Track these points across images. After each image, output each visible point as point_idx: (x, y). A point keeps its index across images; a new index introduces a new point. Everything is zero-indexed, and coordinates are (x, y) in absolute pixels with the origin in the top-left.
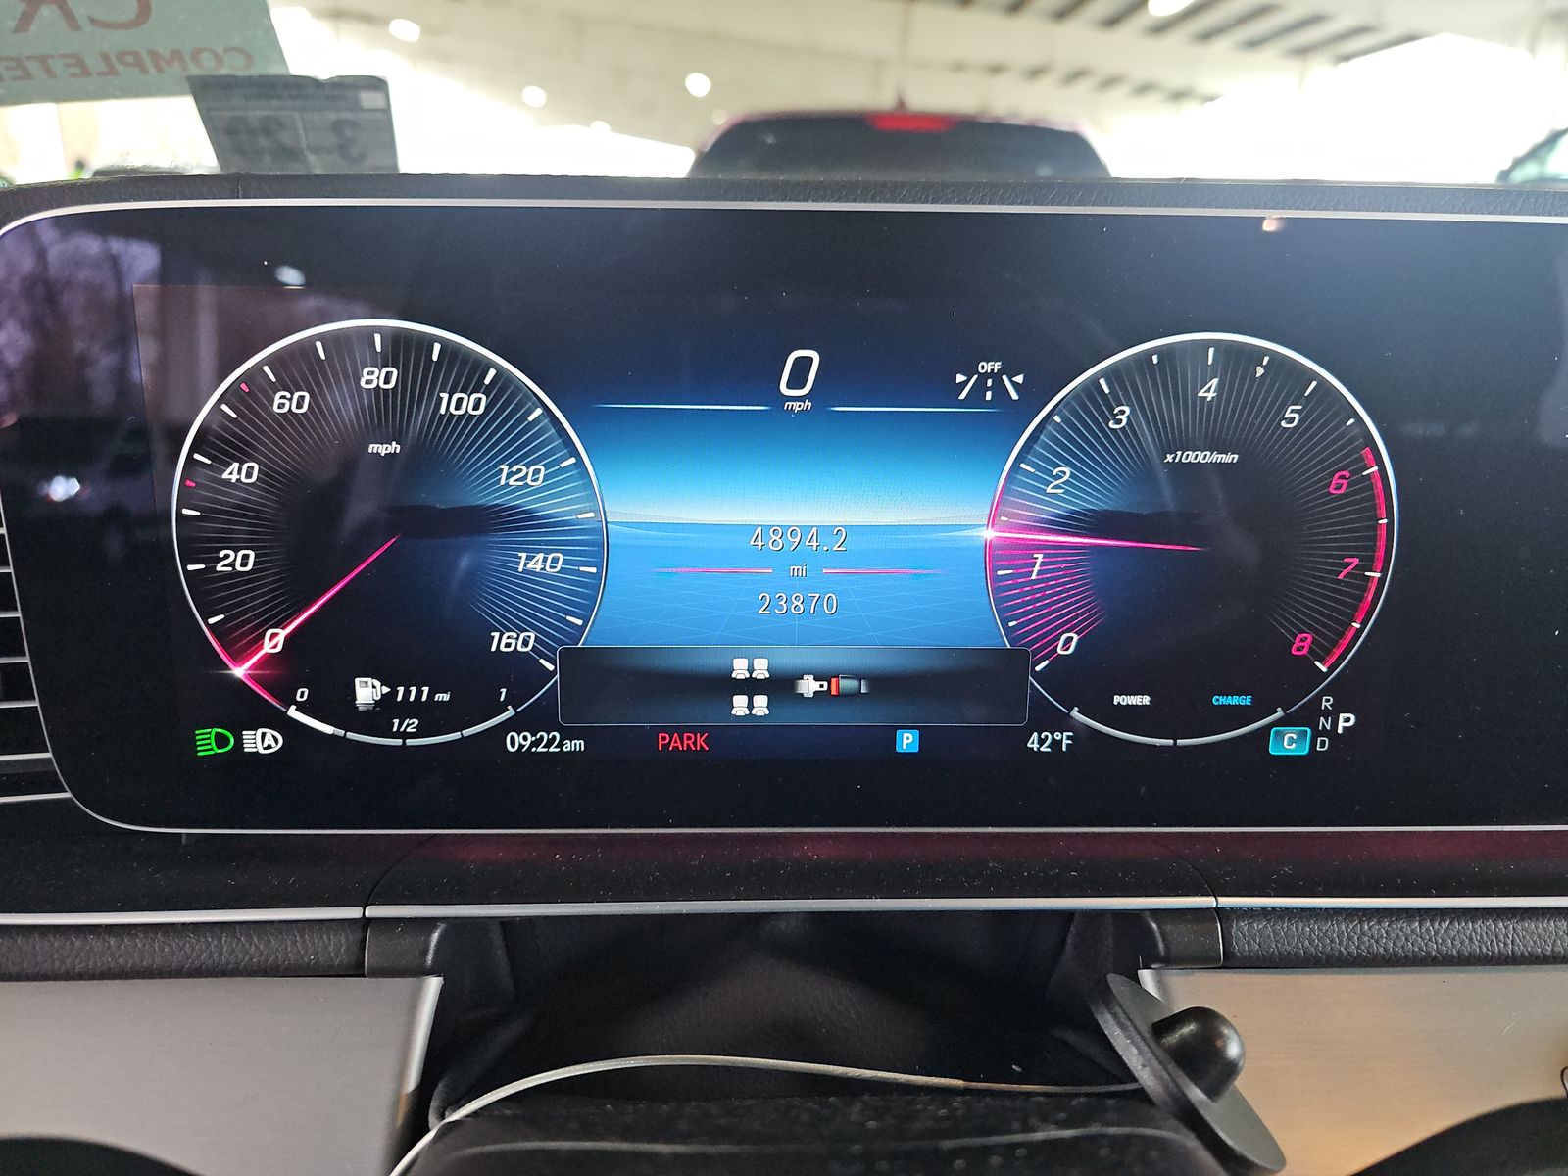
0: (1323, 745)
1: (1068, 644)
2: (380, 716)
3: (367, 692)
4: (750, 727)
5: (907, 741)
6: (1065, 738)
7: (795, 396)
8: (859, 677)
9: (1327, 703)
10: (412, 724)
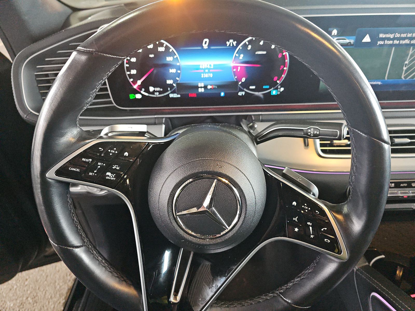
0: (279, 93)
1: (243, 80)
2: (153, 93)
3: (151, 89)
4: (201, 93)
5: (222, 94)
6: (244, 93)
7: (205, 46)
8: (216, 85)
9: (279, 87)
10: (158, 93)
